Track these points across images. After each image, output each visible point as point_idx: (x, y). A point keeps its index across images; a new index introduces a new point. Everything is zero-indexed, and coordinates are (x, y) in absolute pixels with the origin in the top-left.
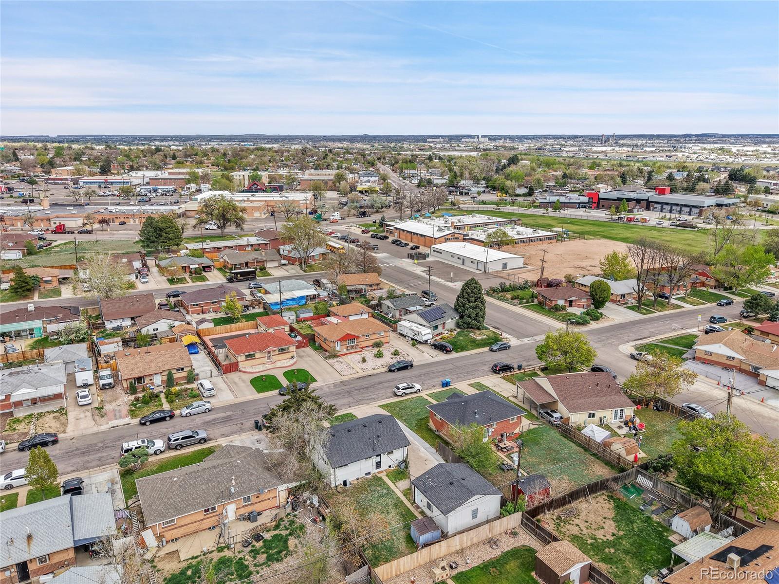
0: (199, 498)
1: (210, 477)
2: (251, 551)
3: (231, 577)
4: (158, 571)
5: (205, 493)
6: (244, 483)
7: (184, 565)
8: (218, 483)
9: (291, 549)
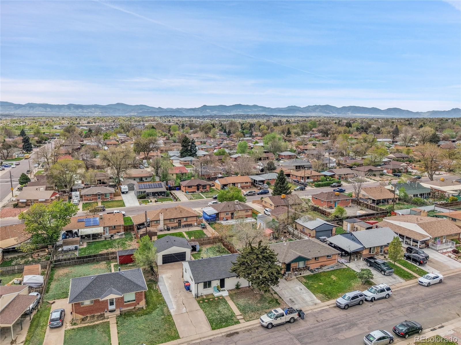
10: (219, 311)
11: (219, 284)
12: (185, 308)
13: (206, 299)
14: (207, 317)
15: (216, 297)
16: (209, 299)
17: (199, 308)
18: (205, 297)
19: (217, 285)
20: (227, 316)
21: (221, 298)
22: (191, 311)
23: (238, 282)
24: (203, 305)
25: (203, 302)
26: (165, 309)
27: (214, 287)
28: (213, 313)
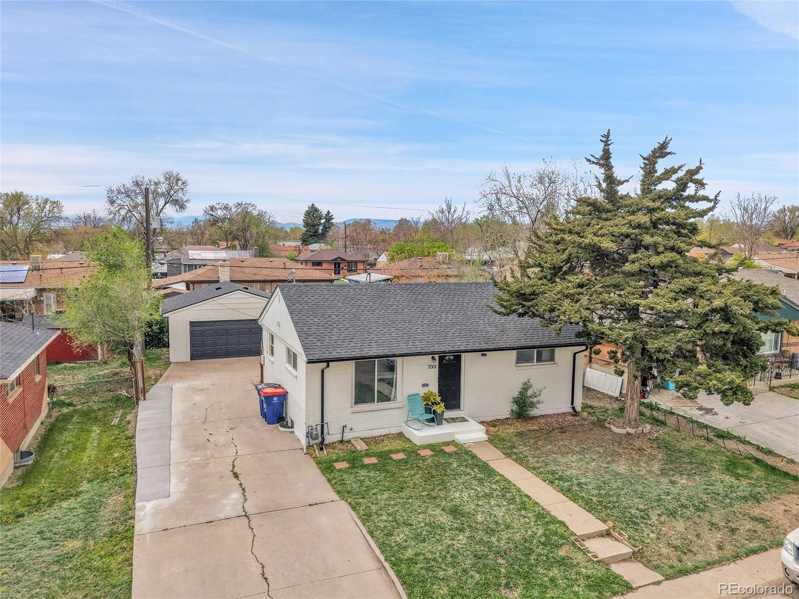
10: (455, 512)
11: (434, 388)
12: (236, 495)
13: (368, 454)
14: (382, 546)
15: (425, 447)
16: (384, 456)
17: (324, 491)
18: (361, 446)
19: (426, 390)
20: (518, 537)
21: (449, 449)
22: (270, 511)
23: (526, 387)
24: (350, 480)
25: (353, 467)
26: (115, 501)
27: (412, 398)
28: (418, 520)
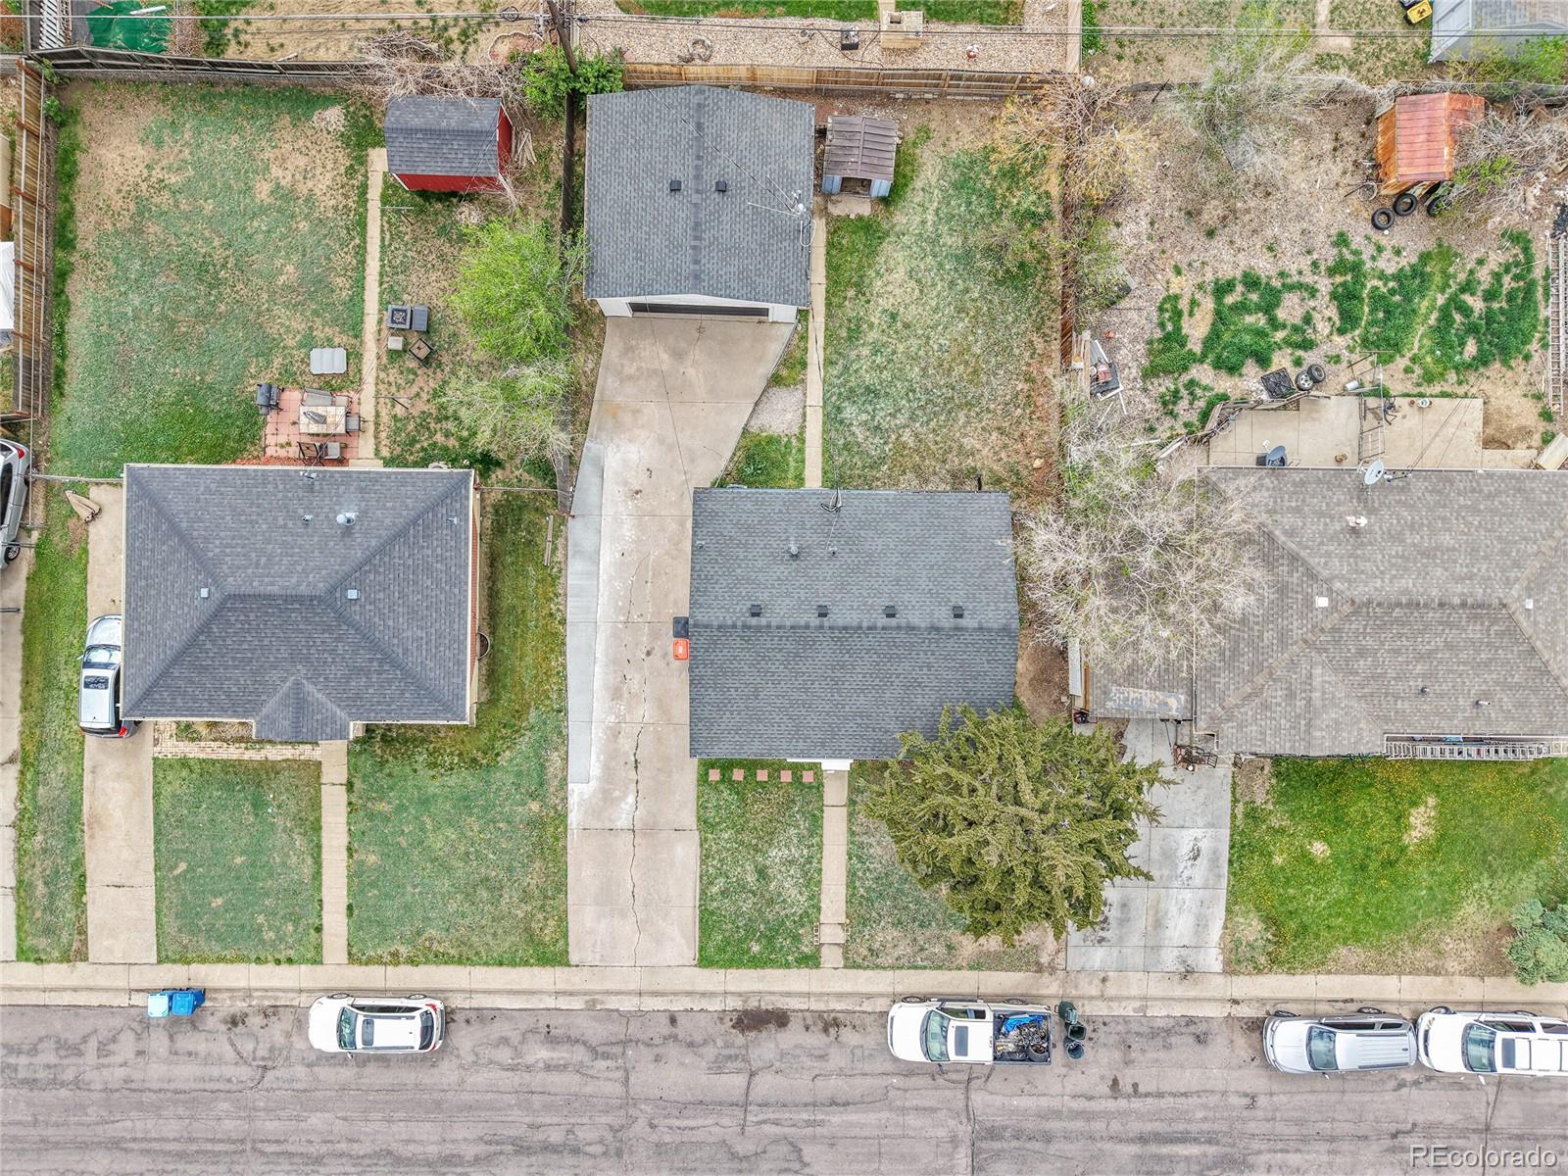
0: (1460, 507)
1: (1425, 566)
2: (1307, 345)
3: (1381, 283)
4: (1538, 397)
5: (1444, 519)
6: (1321, 514)
7: (1477, 383)
8: (1398, 538)
9: (1208, 304)
10: (762, 873)
12: (631, 799)
14: (702, 892)
15: (790, 766)
16: (751, 770)
20: (784, 911)
21: (807, 778)
22: (650, 829)
24: (712, 802)
25: (722, 781)
28: (735, 873)
